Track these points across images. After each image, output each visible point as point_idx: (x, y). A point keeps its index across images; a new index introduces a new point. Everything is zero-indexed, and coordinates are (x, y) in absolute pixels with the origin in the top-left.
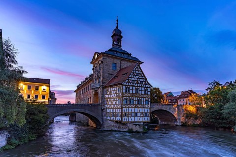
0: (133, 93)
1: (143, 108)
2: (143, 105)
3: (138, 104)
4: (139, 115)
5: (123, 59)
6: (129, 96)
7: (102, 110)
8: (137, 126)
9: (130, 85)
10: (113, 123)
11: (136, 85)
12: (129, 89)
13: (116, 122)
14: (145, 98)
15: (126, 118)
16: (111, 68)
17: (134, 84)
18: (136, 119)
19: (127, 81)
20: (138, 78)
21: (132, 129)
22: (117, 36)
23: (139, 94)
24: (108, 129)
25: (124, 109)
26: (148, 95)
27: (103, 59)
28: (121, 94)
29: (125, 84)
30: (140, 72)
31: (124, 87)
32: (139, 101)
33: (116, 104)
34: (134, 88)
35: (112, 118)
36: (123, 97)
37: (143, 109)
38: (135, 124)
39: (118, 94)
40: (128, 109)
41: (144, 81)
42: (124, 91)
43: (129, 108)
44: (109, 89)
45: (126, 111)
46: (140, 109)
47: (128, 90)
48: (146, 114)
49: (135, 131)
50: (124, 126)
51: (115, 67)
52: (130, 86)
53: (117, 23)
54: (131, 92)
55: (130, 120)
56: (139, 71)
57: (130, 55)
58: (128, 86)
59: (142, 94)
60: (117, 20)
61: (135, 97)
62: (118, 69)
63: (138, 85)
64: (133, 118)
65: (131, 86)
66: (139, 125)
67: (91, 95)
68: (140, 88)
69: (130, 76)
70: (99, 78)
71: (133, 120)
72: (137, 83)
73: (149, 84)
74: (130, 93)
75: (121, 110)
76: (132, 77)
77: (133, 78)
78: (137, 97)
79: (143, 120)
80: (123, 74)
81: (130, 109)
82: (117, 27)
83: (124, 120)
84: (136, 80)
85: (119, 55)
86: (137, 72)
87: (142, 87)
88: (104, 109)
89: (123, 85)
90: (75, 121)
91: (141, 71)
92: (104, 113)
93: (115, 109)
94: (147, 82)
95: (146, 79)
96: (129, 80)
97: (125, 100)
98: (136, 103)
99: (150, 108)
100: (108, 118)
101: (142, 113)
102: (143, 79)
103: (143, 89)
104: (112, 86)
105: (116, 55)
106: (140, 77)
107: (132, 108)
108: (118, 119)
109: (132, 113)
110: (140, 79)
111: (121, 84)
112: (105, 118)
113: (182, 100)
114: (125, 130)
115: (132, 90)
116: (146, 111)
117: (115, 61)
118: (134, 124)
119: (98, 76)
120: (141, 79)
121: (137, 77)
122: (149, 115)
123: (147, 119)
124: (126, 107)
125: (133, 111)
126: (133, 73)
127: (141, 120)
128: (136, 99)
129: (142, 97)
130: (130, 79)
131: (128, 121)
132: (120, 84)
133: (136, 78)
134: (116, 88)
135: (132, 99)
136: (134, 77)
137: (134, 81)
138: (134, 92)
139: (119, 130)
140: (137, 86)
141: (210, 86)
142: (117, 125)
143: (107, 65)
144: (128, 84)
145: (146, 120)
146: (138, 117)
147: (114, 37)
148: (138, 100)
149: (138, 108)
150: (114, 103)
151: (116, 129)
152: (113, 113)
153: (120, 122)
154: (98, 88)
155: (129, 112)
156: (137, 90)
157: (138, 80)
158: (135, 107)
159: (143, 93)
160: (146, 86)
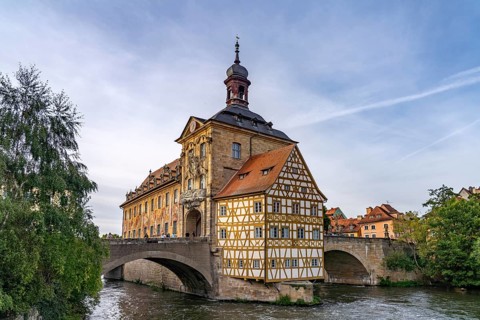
0: (287, 214)
1: (309, 247)
2: (309, 240)
3: (297, 240)
4: (301, 265)
5: (256, 135)
6: (280, 222)
7: (212, 253)
8: (302, 290)
9: (281, 195)
10: (240, 284)
11: (294, 196)
12: (279, 203)
13: (251, 281)
14: (312, 224)
15: (274, 271)
16: (230, 155)
17: (290, 194)
18: (295, 274)
19: (275, 187)
20: (298, 180)
21: (287, 298)
22: (238, 81)
23: (300, 215)
24: (229, 298)
25: (270, 250)
26: (318, 217)
27: (213, 133)
28: (261, 216)
29: (271, 193)
30: (300, 166)
31: (270, 200)
32: (301, 232)
33: (248, 238)
34: (289, 202)
35: (239, 272)
36: (267, 222)
37: (309, 250)
38: (294, 284)
39: (254, 217)
40: (277, 250)
41: (310, 185)
42: (270, 209)
43: (280, 247)
44: (230, 205)
45: (274, 256)
46: (303, 251)
47: (276, 205)
48: (315, 261)
49: (295, 301)
50: (268, 291)
51: (239, 152)
52: (281, 197)
53: (237, 52)
54: (284, 210)
55: (283, 277)
56: (298, 163)
57: (270, 124)
58: (276, 197)
59: (305, 216)
60: (237, 45)
61: (292, 222)
62: (245, 156)
63: (298, 196)
64: (288, 271)
65: (284, 197)
66: (305, 287)
67: (176, 215)
68: (302, 202)
69: (282, 175)
70: (200, 176)
71: (289, 277)
72: (296, 191)
73: (319, 193)
74: (281, 214)
75: (262, 253)
76: (286, 176)
77: (288, 179)
78: (297, 222)
79: (310, 275)
80: (263, 171)
81: (283, 251)
82: (237, 62)
83: (270, 277)
84: (293, 183)
85: (246, 124)
86: (295, 165)
87: (305, 200)
88: (217, 251)
89: (267, 196)
90: (122, 280)
91: (304, 163)
92: (218, 260)
93: (247, 250)
94: (316, 188)
95: (313, 182)
96: (279, 184)
97: (272, 230)
98: (295, 237)
99: (323, 248)
100: (228, 271)
101: (307, 258)
102: (307, 182)
103: (308, 204)
104: (238, 196)
105: (240, 124)
106: (301, 178)
107: (286, 247)
108: (257, 274)
109: (286, 259)
110: (301, 181)
111: (264, 193)
112: (220, 271)
113: (370, 228)
114: (272, 299)
115: (286, 206)
116: (315, 254)
117: (240, 138)
118: (293, 286)
119: (199, 172)
120: (303, 181)
121: (296, 177)
122: (321, 262)
123: (318, 272)
124: (273, 247)
125: (288, 256)
126: (287, 167)
127: (304, 276)
128: (295, 228)
129: (305, 223)
130: (281, 181)
131: (278, 277)
132: (259, 193)
133: (293, 179)
134: (248, 203)
135: (288, 228)
136: (290, 176)
137: (288, 186)
138: (290, 211)
139: (256, 299)
140: (296, 199)
141: (433, 197)
142: (252, 288)
143: (221, 148)
144: (276, 194)
145: (315, 275)
146: (299, 268)
147: (230, 84)
148: (298, 229)
149: (299, 248)
150: (243, 236)
151: (249, 297)
152: (242, 261)
153: (261, 282)
154: (200, 201)
155: (280, 258)
156: (296, 206)
157: (298, 183)
158: (293, 246)
159: (308, 212)
160: (314, 198)
